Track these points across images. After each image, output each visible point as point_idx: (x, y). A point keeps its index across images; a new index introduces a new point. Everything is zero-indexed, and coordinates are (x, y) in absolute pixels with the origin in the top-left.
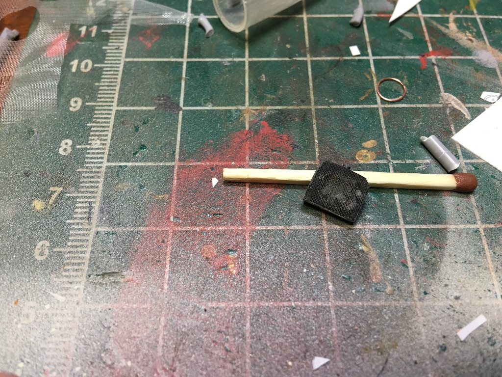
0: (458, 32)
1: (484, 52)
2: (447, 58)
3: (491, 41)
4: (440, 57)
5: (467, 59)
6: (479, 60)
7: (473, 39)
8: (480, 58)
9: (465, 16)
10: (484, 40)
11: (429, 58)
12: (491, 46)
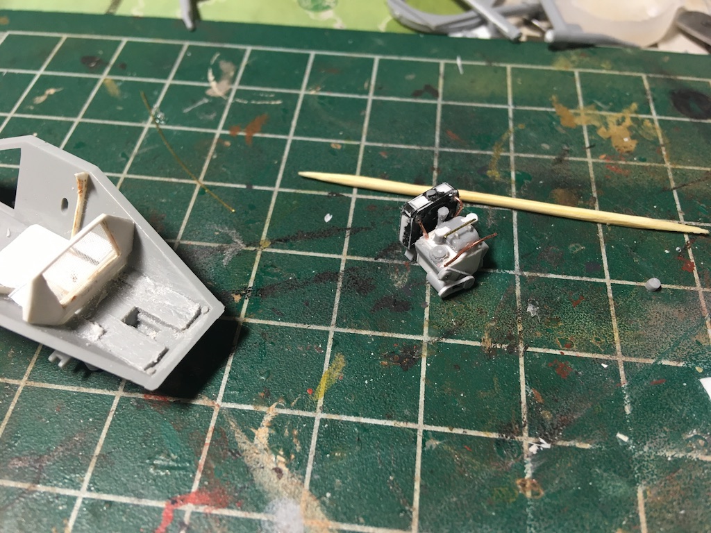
0: (265, 449)
1: (291, 505)
2: (215, 512)
3: (317, 477)
4: (201, 509)
5: (250, 521)
6: (271, 523)
7: (285, 470)
8: (275, 520)
9: (296, 412)
10: (304, 474)
11: (181, 508)
12: (310, 490)
